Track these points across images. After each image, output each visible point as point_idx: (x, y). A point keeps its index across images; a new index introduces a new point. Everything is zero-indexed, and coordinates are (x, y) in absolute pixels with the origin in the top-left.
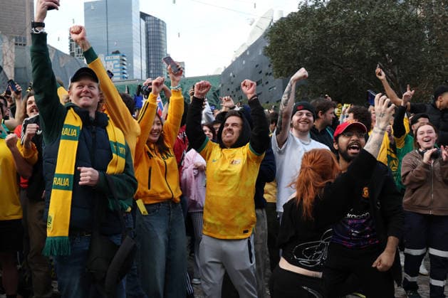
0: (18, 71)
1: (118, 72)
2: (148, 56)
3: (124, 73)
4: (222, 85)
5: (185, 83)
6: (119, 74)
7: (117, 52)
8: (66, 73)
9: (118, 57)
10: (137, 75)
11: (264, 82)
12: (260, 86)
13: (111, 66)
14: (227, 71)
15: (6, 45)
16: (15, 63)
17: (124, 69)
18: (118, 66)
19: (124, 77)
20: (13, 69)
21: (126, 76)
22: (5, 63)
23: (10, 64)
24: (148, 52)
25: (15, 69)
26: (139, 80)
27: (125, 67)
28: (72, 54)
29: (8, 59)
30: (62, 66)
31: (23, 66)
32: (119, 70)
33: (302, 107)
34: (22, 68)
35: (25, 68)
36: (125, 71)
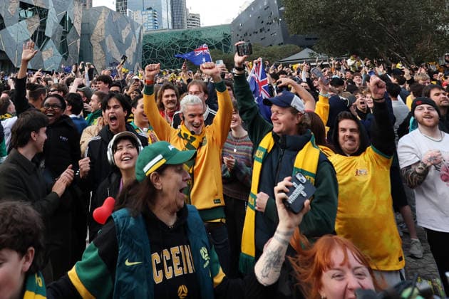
0: (84, 25)
1: (150, 23)
2: (172, 10)
3: (155, 23)
4: (233, 32)
7: (150, 9)
8: (117, 26)
9: (151, 12)
10: (165, 26)
11: (266, 29)
12: (263, 32)
13: (146, 18)
14: (236, 21)
15: (77, 8)
16: (82, 20)
18: (151, 18)
19: (155, 26)
20: (80, 25)
21: (157, 25)
22: (75, 21)
23: (78, 21)
24: (172, 7)
25: (82, 24)
26: (167, 29)
27: (156, 19)
28: (118, 11)
29: (77, 18)
30: (114, 21)
31: (87, 22)
32: (152, 21)
33: (420, 102)
35: (88, 23)
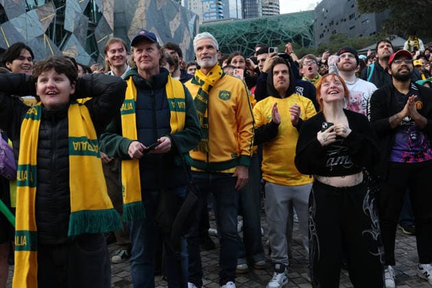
0: (117, 16)
1: (213, 12)
3: (220, 13)
4: (316, 20)
5: (279, 20)
6: (215, 14)
8: (163, 17)
10: (233, 14)
11: (356, 16)
12: (353, 19)
13: (207, 6)
14: (320, 6)
16: (114, 8)
17: (220, 9)
18: (214, 6)
19: (220, 17)
20: (112, 14)
21: (222, 15)
22: (105, 9)
23: (109, 9)
25: (114, 14)
26: (234, 19)
27: (221, 7)
29: (107, 5)
30: (158, 9)
31: (122, 11)
32: (215, 10)
33: (344, 51)
34: (120, 13)
35: (124, 13)
36: (221, 11)
